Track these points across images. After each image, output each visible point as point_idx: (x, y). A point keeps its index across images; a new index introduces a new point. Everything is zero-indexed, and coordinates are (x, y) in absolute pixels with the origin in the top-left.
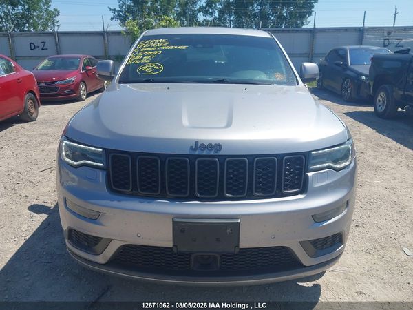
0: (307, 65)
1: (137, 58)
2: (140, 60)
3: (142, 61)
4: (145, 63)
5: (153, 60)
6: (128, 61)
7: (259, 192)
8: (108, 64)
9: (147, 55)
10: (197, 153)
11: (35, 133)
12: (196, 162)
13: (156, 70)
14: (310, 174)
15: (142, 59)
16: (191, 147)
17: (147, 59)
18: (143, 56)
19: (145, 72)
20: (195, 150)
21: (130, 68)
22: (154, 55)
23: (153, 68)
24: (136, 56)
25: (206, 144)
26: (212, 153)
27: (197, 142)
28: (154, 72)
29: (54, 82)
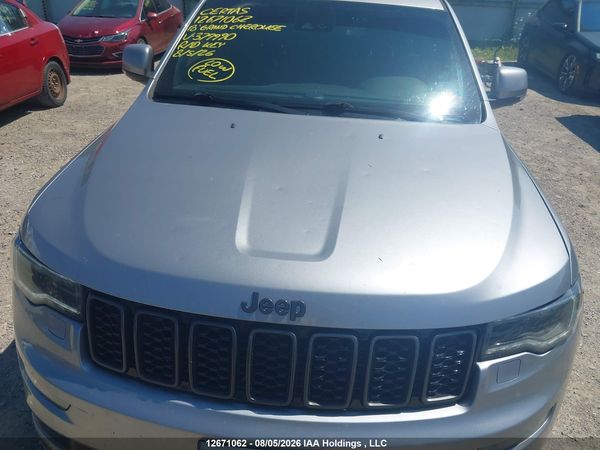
0: (506, 71)
1: (192, 45)
2: (196, 49)
3: (200, 53)
4: (204, 57)
5: (218, 53)
6: (176, 50)
7: (374, 401)
8: (141, 53)
9: (210, 41)
10: (253, 317)
11: (57, 131)
12: (251, 337)
13: (222, 74)
14: (483, 365)
15: (200, 48)
16: (243, 305)
17: (209, 50)
18: (204, 41)
19: (202, 76)
20: (251, 310)
21: (177, 66)
22: (223, 41)
23: (216, 69)
24: (190, 41)
25: (273, 300)
26: (285, 320)
27: (255, 295)
28: (217, 77)
29: (96, 38)
